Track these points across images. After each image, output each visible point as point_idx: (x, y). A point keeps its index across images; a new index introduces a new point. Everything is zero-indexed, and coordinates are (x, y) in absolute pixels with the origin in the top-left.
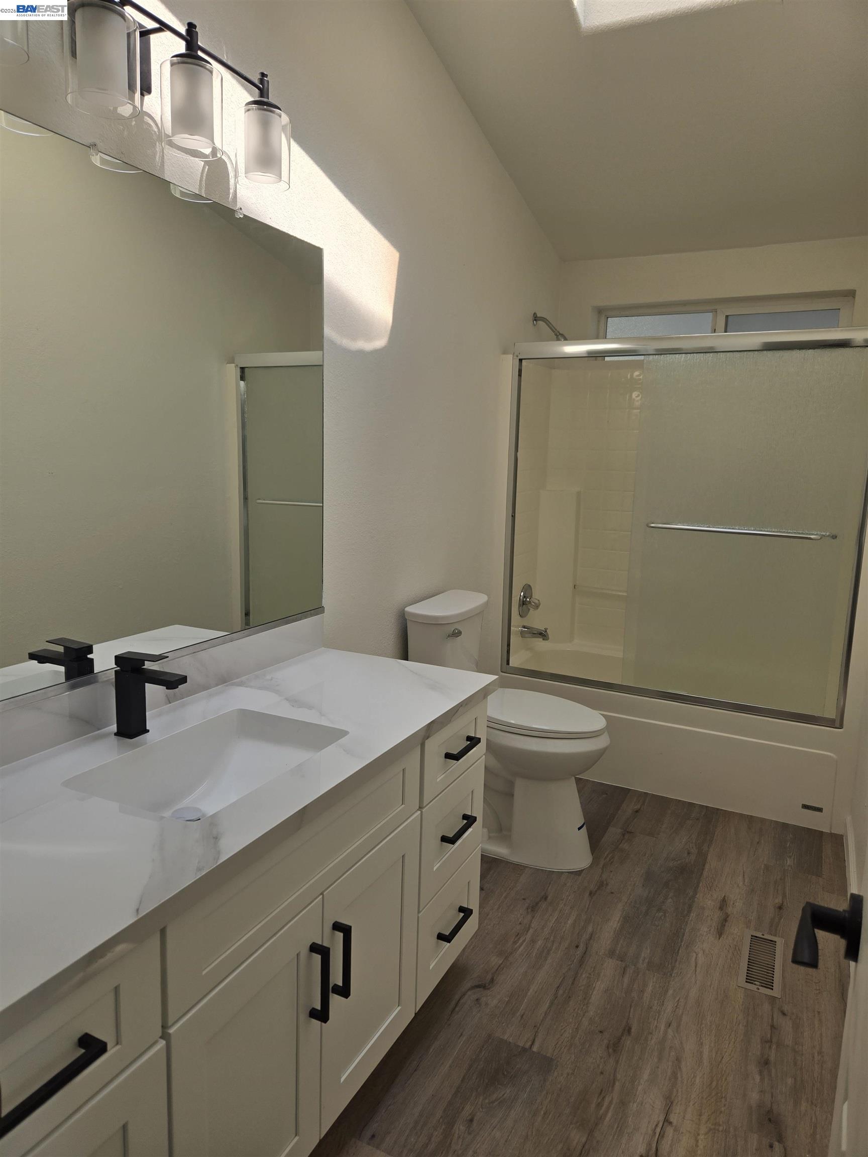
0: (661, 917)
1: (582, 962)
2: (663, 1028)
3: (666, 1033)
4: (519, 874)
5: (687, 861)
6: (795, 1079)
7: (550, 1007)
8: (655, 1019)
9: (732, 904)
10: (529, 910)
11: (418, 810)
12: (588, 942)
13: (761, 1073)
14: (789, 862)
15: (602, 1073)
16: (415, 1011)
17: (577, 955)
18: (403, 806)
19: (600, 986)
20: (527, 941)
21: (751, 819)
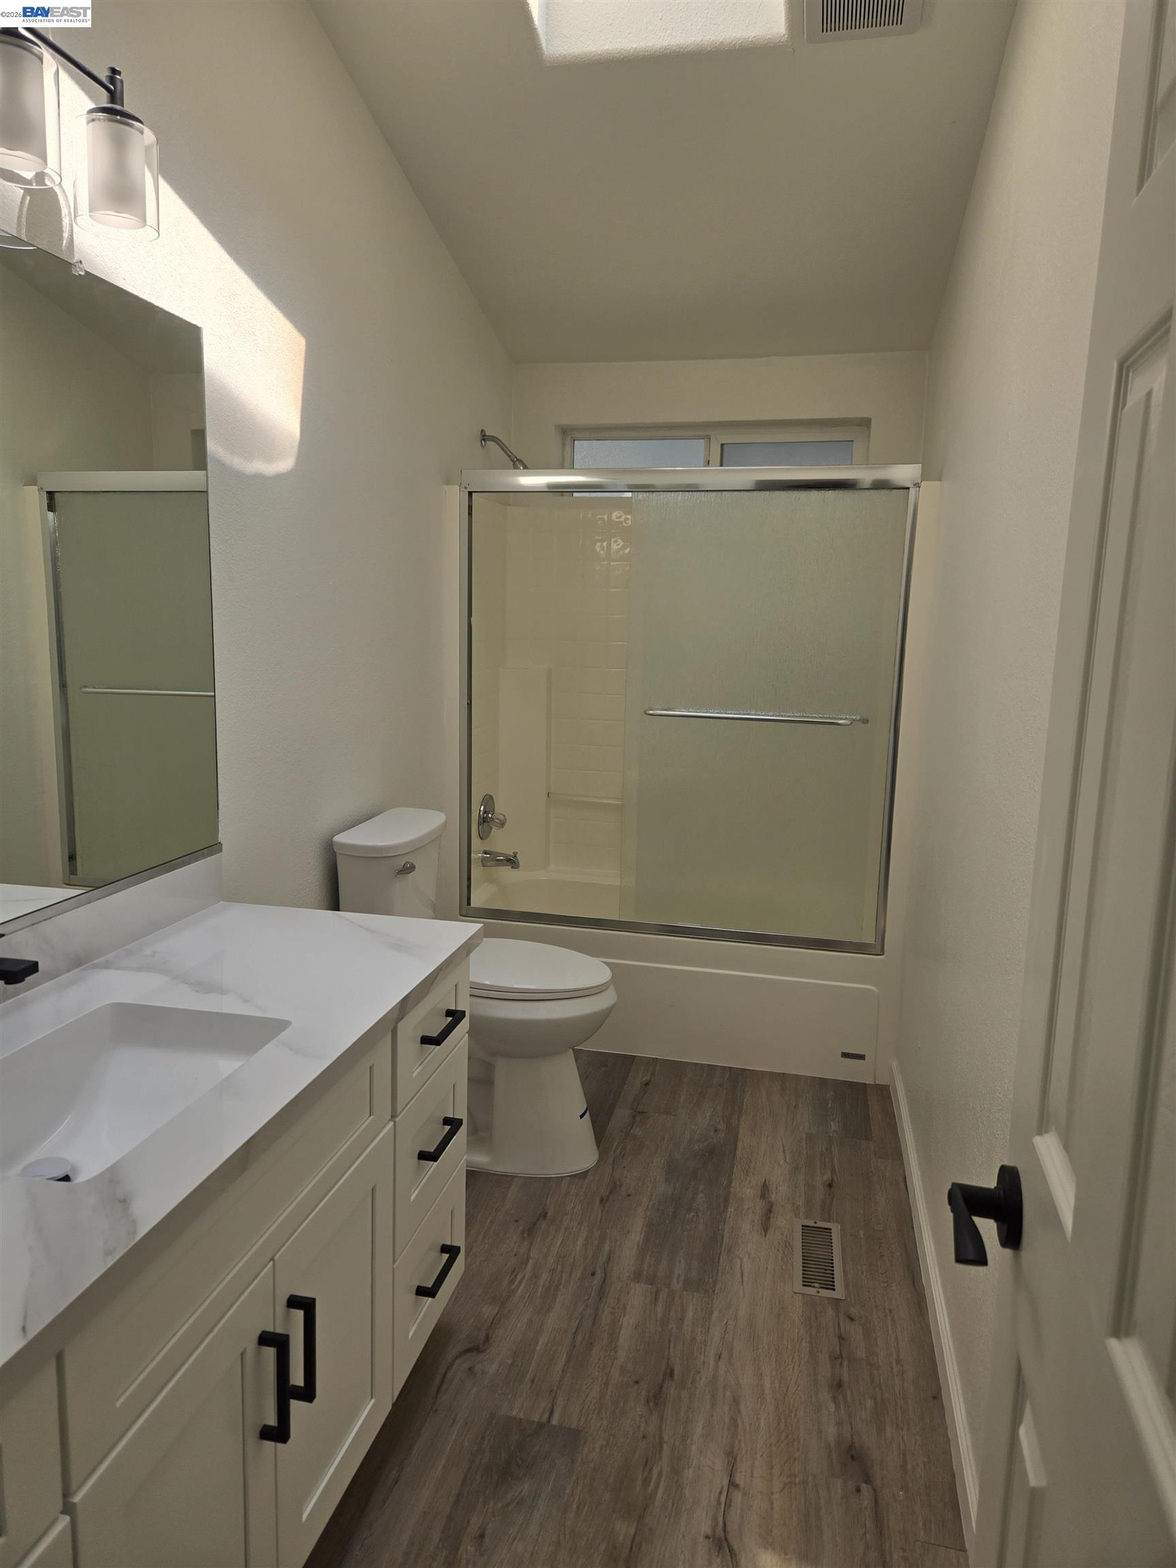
0: (692, 1219)
1: (601, 1294)
2: (712, 1363)
3: (716, 1368)
4: (505, 1188)
5: (715, 1141)
6: (875, 1399)
7: (568, 1362)
8: (701, 1353)
9: (774, 1189)
10: (526, 1235)
11: (390, 1120)
12: (606, 1265)
13: (835, 1399)
14: (834, 1126)
15: (644, 1437)
16: (393, 1399)
17: (595, 1285)
18: (372, 1117)
19: (629, 1321)
20: (527, 1276)
21: (783, 1077)
